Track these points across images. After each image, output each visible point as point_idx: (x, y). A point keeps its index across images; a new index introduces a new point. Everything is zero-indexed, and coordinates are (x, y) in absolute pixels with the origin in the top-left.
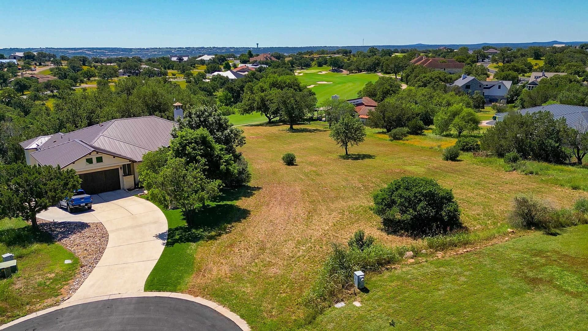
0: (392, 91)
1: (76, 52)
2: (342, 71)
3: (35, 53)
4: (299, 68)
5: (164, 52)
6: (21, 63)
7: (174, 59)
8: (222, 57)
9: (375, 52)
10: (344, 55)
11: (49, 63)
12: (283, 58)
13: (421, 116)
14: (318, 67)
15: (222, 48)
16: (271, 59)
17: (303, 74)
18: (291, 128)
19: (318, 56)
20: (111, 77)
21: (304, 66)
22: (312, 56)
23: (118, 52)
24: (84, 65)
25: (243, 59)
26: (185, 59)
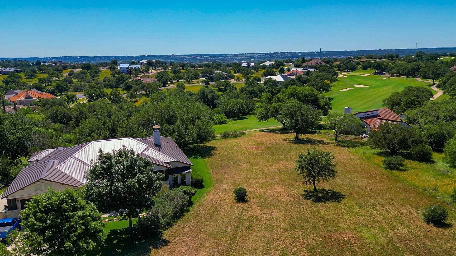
0: (417, 101)
1: (190, 57)
2: (384, 74)
3: (154, 61)
4: (345, 71)
5: (249, 56)
6: (143, 68)
7: (244, 64)
8: (280, 63)
9: (421, 56)
10: (390, 60)
11: (160, 68)
12: (332, 62)
13: (435, 138)
14: (363, 70)
15: (292, 53)
16: (321, 63)
17: (347, 76)
18: (297, 137)
19: (365, 60)
20: (192, 79)
21: (350, 69)
22: (358, 61)
23: (217, 57)
24: (183, 69)
25: (297, 64)
26: (253, 64)
